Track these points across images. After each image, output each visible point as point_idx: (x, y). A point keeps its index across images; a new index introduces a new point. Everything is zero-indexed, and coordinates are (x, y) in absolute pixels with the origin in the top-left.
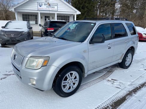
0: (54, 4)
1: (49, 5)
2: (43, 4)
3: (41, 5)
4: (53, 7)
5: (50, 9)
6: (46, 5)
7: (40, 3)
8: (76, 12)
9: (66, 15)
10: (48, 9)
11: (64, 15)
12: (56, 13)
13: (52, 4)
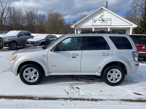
0: (108, 19)
1: (103, 20)
2: (98, 20)
3: (95, 21)
4: (106, 22)
5: (104, 24)
6: (100, 20)
7: (95, 20)
8: (132, 25)
9: (122, 29)
10: (101, 24)
11: (119, 29)
12: (109, 27)
13: (105, 19)
